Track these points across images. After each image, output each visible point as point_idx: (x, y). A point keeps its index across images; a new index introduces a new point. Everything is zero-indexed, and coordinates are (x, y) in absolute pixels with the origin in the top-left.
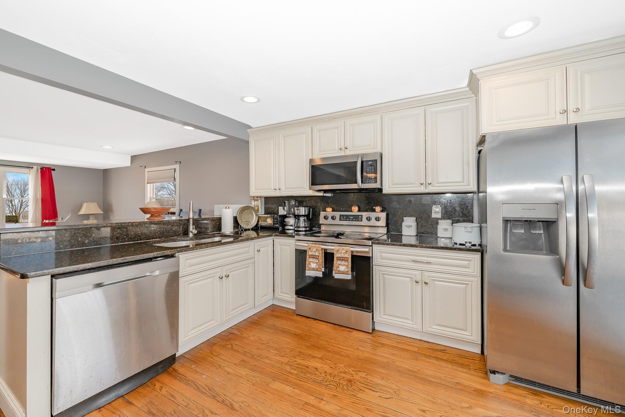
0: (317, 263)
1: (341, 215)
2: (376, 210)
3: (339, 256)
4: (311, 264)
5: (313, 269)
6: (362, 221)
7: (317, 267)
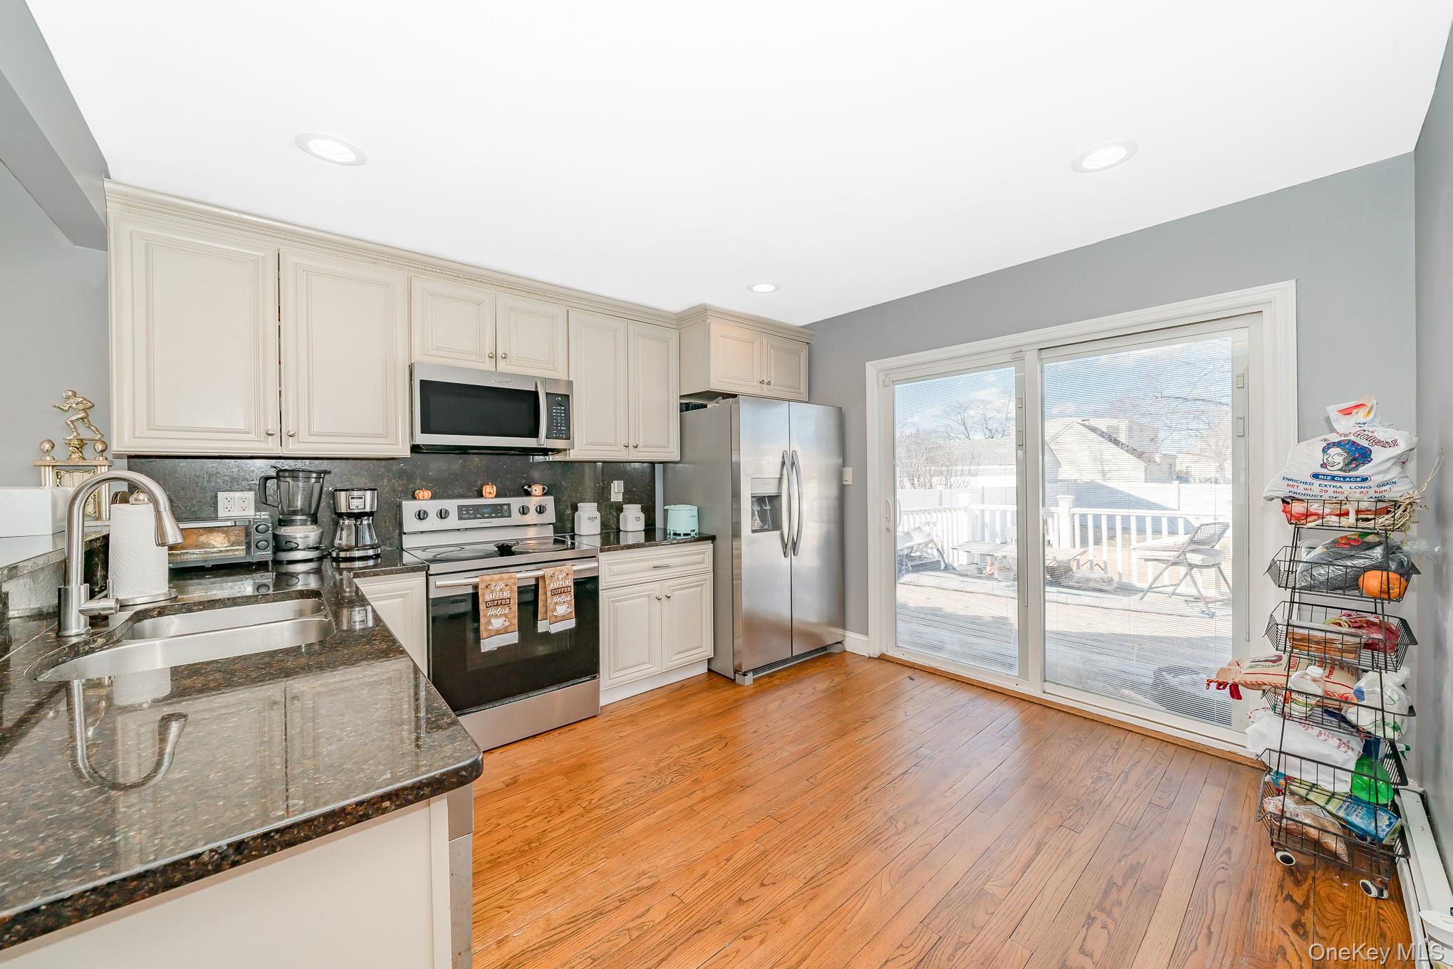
0: (506, 615)
1: (460, 508)
2: (534, 493)
3: (556, 586)
4: (493, 621)
5: (498, 633)
6: (510, 516)
7: (507, 624)
